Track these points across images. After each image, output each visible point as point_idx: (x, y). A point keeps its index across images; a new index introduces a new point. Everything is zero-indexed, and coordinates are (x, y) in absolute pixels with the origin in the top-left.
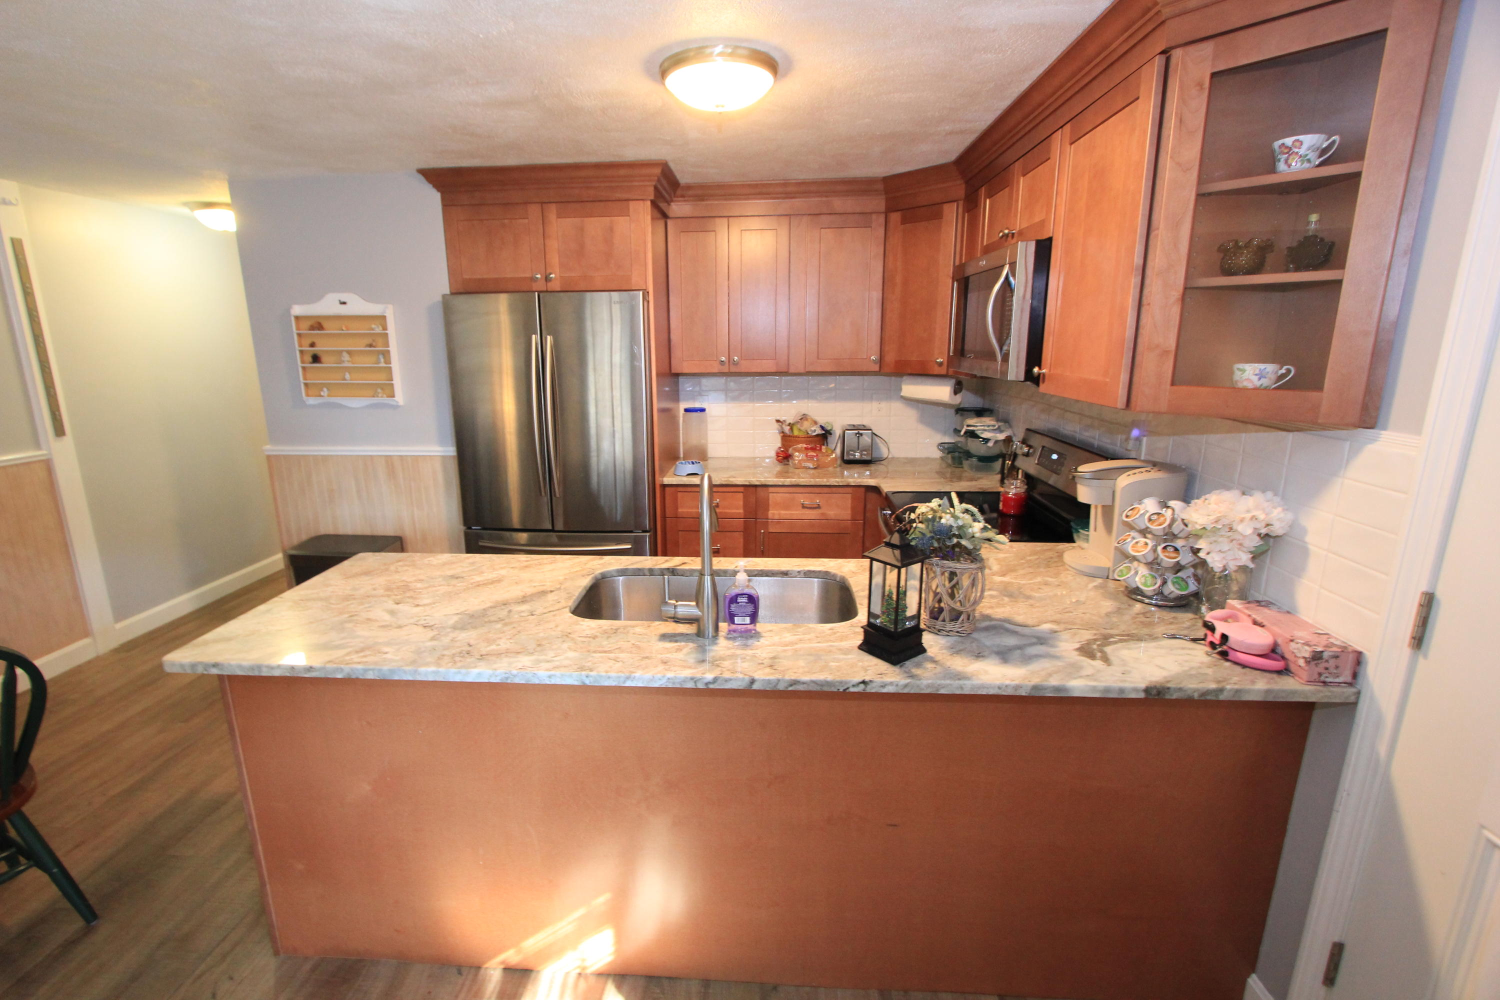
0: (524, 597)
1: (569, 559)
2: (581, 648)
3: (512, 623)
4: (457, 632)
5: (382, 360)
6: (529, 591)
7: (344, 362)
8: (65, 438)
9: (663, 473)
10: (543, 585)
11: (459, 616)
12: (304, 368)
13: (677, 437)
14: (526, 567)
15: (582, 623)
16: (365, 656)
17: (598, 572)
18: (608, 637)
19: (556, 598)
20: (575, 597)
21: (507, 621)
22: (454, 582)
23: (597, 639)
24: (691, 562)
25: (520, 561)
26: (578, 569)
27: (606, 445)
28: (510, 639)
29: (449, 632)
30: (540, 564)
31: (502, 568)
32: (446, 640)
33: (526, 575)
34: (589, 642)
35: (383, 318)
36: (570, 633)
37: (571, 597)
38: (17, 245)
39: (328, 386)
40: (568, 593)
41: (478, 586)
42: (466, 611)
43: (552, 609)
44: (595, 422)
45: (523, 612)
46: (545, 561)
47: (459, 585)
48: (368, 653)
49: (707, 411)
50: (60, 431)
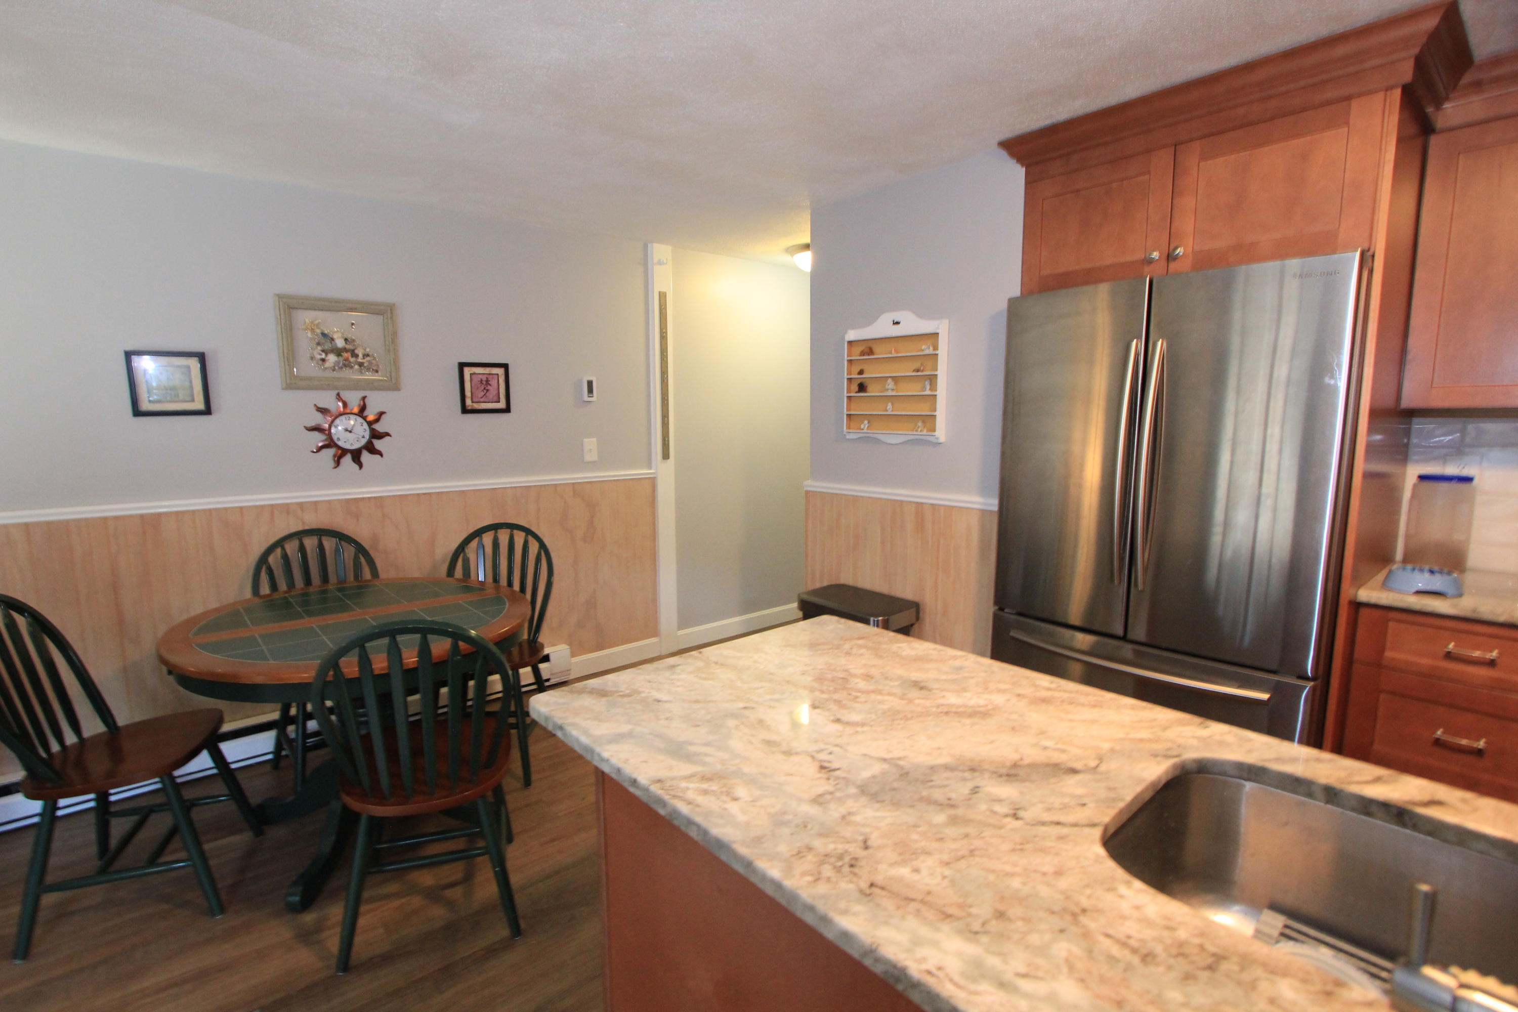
0: (1015, 765)
1: (1133, 708)
2: (1102, 980)
3: (967, 821)
4: (863, 800)
5: (928, 387)
6: (1032, 755)
7: (888, 390)
8: (669, 460)
9: (1359, 581)
10: (1063, 751)
11: (886, 766)
12: (849, 398)
13: (1395, 523)
14: (1045, 701)
15: (1123, 890)
16: (705, 792)
17: (1191, 755)
18: (1188, 977)
19: (1079, 791)
20: (1121, 805)
21: (960, 812)
22: (914, 693)
23: (1152, 969)
24: (1460, 805)
25: (1035, 685)
26: (1144, 734)
27: (1242, 516)
28: (948, 864)
29: (848, 796)
30: (1071, 703)
31: (1000, 691)
32: (835, 811)
33: (1036, 717)
34: (1128, 968)
35: (933, 337)
36: (1084, 911)
37: (1114, 800)
38: (663, 296)
39: (870, 418)
40: (1109, 789)
41: (947, 713)
42: (900, 759)
43: (1062, 819)
44: (1227, 476)
45: (999, 800)
46: (1082, 699)
47: (917, 701)
48: (714, 786)
49: (1475, 482)
50: (666, 456)
